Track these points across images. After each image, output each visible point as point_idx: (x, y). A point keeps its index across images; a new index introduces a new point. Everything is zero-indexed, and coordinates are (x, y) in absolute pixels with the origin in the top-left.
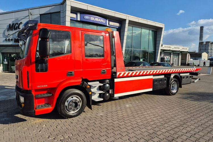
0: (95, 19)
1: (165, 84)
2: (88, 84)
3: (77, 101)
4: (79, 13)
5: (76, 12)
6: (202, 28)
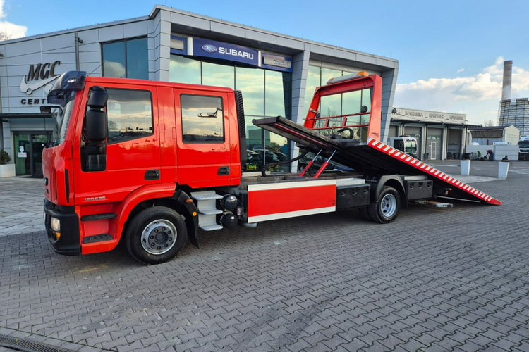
0: (228, 52)
1: (366, 198)
2: (190, 195)
3: (166, 231)
4: (191, 38)
5: (185, 37)
6: (508, 65)
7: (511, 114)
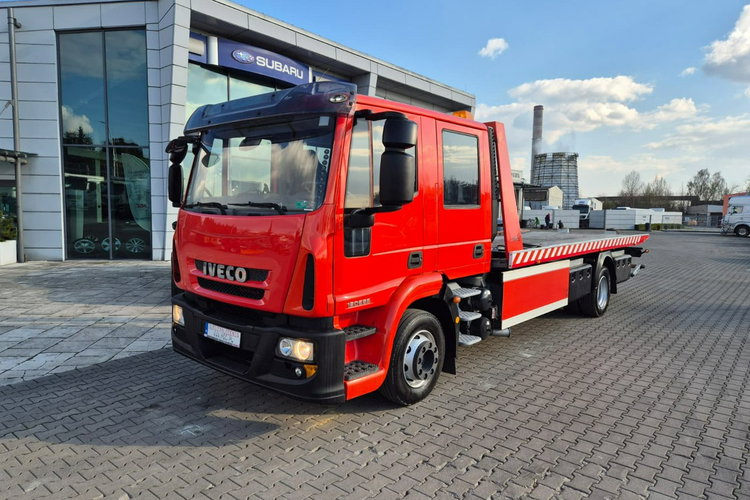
0: (270, 64)
1: (589, 283)
3: (432, 349)
4: (216, 39)
5: (206, 35)
6: (538, 110)
7: (547, 172)
